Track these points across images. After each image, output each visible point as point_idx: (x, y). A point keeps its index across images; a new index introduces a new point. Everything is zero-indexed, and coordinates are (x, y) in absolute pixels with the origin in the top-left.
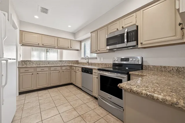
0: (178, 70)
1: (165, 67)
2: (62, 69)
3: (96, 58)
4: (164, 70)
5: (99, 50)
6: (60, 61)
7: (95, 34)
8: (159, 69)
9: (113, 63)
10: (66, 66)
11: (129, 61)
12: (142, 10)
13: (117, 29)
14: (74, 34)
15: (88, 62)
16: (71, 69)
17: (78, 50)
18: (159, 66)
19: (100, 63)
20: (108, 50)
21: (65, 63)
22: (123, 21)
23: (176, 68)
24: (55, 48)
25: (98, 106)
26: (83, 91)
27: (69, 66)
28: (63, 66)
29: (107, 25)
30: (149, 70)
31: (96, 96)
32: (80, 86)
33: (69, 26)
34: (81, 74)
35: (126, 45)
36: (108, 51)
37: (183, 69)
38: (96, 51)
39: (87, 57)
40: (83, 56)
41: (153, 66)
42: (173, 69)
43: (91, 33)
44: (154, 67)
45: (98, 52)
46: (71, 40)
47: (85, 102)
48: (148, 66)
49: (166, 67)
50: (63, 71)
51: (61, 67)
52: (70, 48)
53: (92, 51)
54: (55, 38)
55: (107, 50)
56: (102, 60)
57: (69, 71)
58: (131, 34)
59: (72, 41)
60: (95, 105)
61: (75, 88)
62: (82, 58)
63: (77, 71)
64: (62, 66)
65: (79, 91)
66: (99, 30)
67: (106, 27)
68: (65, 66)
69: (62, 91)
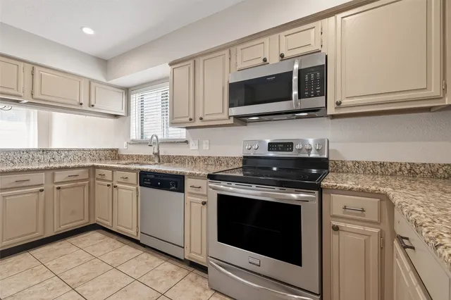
0: (412, 171)
1: (382, 165)
2: (53, 179)
3: (187, 142)
4: (380, 172)
5: (201, 119)
6: (44, 151)
7: (187, 68)
8: (369, 168)
9: (244, 157)
10: (74, 168)
11: (292, 150)
12: (339, 16)
13: (265, 60)
14: (104, 63)
15: (157, 155)
16: (92, 180)
17: (116, 116)
18: (368, 163)
19: (199, 157)
20: (232, 118)
21: (66, 156)
22: (283, 38)
23: (408, 167)
24: (18, 101)
25: (210, 293)
26: (144, 246)
27: (84, 167)
28: (60, 169)
29: (228, 47)
30: (343, 172)
31: (201, 259)
32: (132, 233)
33: (88, 31)
34: (135, 192)
35: (297, 105)
36: (231, 121)
37: (423, 168)
38: (191, 120)
39: (155, 138)
40: (135, 135)
41: (355, 163)
42: (400, 170)
43: (171, 64)
44: (357, 165)
45: (198, 123)
46: (90, 81)
47: (161, 289)
48: (342, 162)
49: (385, 164)
50: (59, 188)
51: (50, 173)
52: (85, 107)
53: (176, 120)
54: (21, 65)
55: (230, 117)
56: (205, 147)
57: (84, 185)
58: (310, 76)
59: (93, 84)
60: (199, 290)
61: (111, 241)
62: (135, 143)
63: (119, 182)
64: (55, 169)
65: (128, 251)
66: (202, 59)
67: (226, 52)
68: (66, 168)
69: (55, 262)
